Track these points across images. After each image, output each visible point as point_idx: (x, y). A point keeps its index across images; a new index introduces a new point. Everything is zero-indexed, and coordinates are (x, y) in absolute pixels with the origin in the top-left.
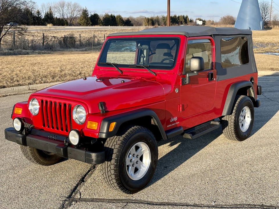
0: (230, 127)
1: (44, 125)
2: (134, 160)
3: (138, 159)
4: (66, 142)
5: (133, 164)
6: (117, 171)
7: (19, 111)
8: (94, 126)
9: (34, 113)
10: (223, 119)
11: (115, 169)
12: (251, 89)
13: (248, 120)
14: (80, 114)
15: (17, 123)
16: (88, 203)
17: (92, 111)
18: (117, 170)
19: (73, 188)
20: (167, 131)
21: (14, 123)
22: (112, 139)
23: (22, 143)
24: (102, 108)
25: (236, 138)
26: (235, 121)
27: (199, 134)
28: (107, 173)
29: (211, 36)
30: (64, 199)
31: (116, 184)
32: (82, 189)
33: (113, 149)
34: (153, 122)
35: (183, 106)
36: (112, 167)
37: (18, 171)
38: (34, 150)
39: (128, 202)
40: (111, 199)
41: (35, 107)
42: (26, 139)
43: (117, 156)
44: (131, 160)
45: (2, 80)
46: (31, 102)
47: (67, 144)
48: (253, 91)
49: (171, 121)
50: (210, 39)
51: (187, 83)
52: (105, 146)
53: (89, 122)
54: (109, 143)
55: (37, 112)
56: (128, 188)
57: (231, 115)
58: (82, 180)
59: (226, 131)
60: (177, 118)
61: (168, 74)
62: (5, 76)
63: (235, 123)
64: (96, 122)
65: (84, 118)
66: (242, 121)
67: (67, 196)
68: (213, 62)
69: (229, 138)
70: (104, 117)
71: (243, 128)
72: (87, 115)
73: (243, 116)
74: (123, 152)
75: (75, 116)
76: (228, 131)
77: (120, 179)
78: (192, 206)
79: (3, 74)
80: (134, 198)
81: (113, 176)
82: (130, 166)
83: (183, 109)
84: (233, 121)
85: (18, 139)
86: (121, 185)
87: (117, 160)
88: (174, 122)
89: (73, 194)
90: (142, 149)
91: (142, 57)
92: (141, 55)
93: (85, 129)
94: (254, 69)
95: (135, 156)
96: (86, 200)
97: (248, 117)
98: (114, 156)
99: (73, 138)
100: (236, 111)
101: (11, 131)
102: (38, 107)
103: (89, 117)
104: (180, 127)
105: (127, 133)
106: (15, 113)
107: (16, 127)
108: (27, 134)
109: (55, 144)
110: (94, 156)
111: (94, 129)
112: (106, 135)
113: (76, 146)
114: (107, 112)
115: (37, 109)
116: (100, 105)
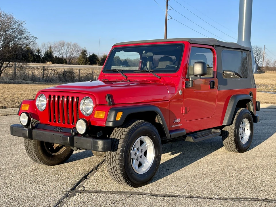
0: (230, 138)
1: (50, 121)
2: (139, 154)
3: (143, 154)
4: (73, 132)
5: (137, 158)
6: (122, 162)
7: (26, 108)
9: (41, 109)
10: (223, 129)
11: (120, 159)
12: (250, 103)
13: (247, 133)
14: (88, 107)
15: (24, 117)
16: (92, 194)
17: (99, 102)
18: (122, 160)
19: (76, 183)
20: (171, 131)
21: (21, 118)
22: (118, 131)
23: (28, 136)
24: (109, 100)
25: (236, 149)
26: (235, 131)
27: (201, 138)
28: (112, 164)
29: (213, 46)
30: (68, 190)
31: (121, 174)
32: (85, 184)
33: (119, 140)
34: (157, 120)
35: (186, 108)
36: (118, 157)
37: (21, 169)
38: (38, 148)
39: (131, 194)
40: (115, 192)
41: (42, 103)
42: (32, 132)
43: (123, 146)
44: (135, 154)
45: (4, 101)
46: (38, 98)
47: (74, 134)
48: (252, 106)
49: (174, 122)
50: (211, 49)
51: (190, 86)
52: (111, 137)
53: (96, 112)
54: (114, 134)
55: (44, 107)
56: (132, 180)
57: (231, 126)
58: (86, 177)
59: (226, 142)
60: (180, 119)
61: (172, 77)
62: (6, 98)
63: (235, 134)
64: (104, 111)
65: (91, 110)
66: (242, 133)
67: (70, 188)
68: (214, 71)
69: (229, 149)
70: (111, 107)
71: (243, 140)
72: (94, 107)
73: (243, 128)
74: (128, 142)
75: (82, 107)
76: (228, 141)
77: (125, 170)
78: (196, 198)
79: (4, 97)
80: (138, 191)
81: (118, 167)
82: (135, 159)
83: (186, 112)
84: (233, 131)
85: (24, 132)
86: (126, 176)
87: (123, 150)
88: (177, 123)
89: (77, 187)
90: (146, 144)
93: (92, 118)
94: (253, 85)
95: (140, 150)
96: (89, 192)
97: (247, 130)
98: (120, 146)
99: (80, 127)
100: (237, 122)
101: (17, 126)
102: (45, 103)
103: (97, 108)
104: (182, 129)
105: (132, 125)
106: (22, 109)
107: (23, 122)
108: (33, 128)
109: (62, 135)
110: (100, 143)
111: (101, 118)
112: (113, 124)
113: (83, 135)
114: (114, 104)
115: (44, 105)
116: (107, 97)
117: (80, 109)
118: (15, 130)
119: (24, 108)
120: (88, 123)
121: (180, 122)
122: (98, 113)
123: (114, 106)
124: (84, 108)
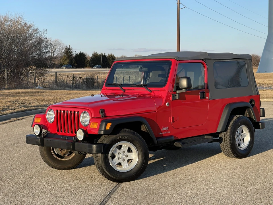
1: (58, 131)
4: (74, 139)
7: (39, 120)
8: (95, 126)
9: (50, 121)
14: (85, 119)
15: (37, 129)
17: (94, 115)
20: (158, 138)
21: (34, 129)
23: (40, 144)
24: (102, 113)
29: (203, 60)
41: (51, 116)
42: (44, 140)
46: (48, 112)
47: (75, 141)
49: (162, 130)
50: (201, 63)
51: (177, 99)
53: (92, 123)
55: (52, 120)
57: (226, 132)
60: (168, 128)
61: (161, 91)
64: (97, 122)
65: (88, 121)
68: (205, 83)
70: (103, 119)
72: (90, 119)
75: (81, 119)
85: (37, 140)
91: (148, 80)
92: (146, 78)
93: (89, 128)
94: (255, 92)
99: (80, 135)
101: (32, 136)
102: (54, 116)
103: (92, 119)
104: (171, 136)
106: (35, 122)
107: (36, 132)
108: (45, 137)
109: (66, 142)
110: (94, 147)
111: (95, 128)
112: (104, 132)
113: (81, 141)
114: (106, 117)
115: (53, 118)
116: (100, 111)
117: (80, 121)
118: (30, 140)
119: (37, 120)
120: (85, 132)
121: (168, 130)
122: (93, 124)
123: (106, 119)
124: (83, 120)
